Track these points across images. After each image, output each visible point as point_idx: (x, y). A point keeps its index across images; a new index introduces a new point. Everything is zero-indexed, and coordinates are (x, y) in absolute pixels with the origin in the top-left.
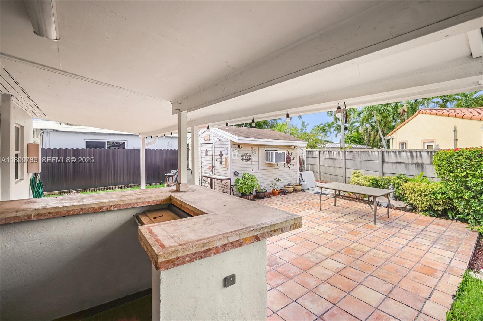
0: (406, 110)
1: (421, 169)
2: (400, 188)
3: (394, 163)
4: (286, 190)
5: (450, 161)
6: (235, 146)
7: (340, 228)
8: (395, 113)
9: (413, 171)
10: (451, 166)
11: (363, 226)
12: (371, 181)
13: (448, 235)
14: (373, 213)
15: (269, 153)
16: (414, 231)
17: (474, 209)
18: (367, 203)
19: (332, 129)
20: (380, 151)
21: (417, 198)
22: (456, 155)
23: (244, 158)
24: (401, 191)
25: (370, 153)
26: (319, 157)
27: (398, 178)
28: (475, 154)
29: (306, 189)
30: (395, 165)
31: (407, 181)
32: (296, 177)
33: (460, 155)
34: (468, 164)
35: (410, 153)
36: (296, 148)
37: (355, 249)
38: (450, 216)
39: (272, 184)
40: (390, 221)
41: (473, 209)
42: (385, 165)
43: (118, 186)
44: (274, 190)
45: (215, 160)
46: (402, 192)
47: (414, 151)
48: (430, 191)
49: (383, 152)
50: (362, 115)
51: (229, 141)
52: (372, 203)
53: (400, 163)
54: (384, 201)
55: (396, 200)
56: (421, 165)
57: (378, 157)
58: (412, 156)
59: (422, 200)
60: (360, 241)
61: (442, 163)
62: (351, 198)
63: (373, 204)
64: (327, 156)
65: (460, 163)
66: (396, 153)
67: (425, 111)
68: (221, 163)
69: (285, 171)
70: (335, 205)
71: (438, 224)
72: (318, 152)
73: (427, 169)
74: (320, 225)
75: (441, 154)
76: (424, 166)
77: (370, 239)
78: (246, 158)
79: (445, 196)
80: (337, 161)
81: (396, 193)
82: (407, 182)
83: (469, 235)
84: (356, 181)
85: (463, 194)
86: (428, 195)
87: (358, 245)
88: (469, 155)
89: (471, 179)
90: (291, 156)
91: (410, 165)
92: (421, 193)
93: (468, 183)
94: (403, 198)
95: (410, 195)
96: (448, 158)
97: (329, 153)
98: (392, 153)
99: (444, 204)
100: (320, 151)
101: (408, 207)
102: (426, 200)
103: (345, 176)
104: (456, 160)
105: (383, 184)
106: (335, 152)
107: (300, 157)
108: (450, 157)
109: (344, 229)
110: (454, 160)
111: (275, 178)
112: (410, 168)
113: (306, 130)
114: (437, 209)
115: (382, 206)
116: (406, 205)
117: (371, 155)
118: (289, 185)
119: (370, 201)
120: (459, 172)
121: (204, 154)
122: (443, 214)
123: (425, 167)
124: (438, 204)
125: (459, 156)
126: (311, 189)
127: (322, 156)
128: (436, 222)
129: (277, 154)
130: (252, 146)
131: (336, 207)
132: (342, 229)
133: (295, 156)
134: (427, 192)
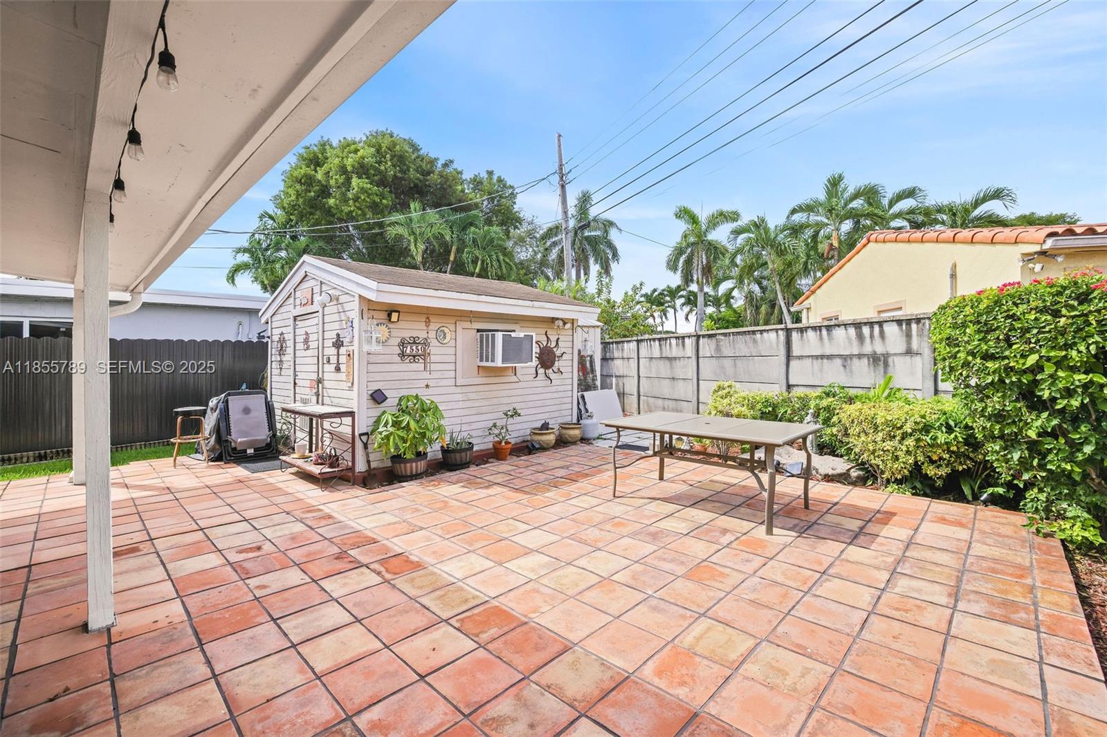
0: (836, 244)
1: (881, 368)
2: (835, 419)
3: (817, 357)
4: (536, 441)
5: (986, 324)
6: (376, 314)
7: (660, 559)
8: (812, 253)
9: (863, 375)
10: (989, 340)
11: (734, 545)
12: (759, 406)
13: (983, 558)
14: (765, 495)
15: (487, 336)
16: (884, 548)
17: (1054, 468)
18: (747, 469)
19: (679, 302)
20: (782, 329)
21: (880, 445)
22: (1007, 302)
23: (408, 351)
24: (834, 430)
25: (758, 336)
26: (636, 357)
27: (828, 395)
28: (1068, 292)
29: (596, 435)
30: (817, 363)
31: (851, 400)
32: (569, 406)
33: (1019, 302)
34: (1044, 327)
35: (856, 328)
36: (568, 326)
37: (699, 650)
38: (967, 491)
39: (495, 425)
40: (813, 518)
41: (1050, 471)
42: (793, 363)
43: (31, 453)
44: (500, 442)
45: (325, 362)
46: (839, 431)
47: (865, 324)
48: (915, 423)
49: (788, 331)
50: (738, 260)
51: (357, 298)
52: (762, 465)
53: (830, 357)
54: (793, 459)
55: (821, 455)
56: (882, 358)
57: (778, 346)
58: (860, 337)
59: (896, 449)
60: (719, 611)
61: (961, 334)
62: (703, 456)
63: (764, 469)
64: (657, 353)
65: (1020, 326)
66: (820, 331)
67: (882, 236)
68: (338, 369)
69: (538, 390)
70: (661, 478)
71: (943, 520)
72: (635, 343)
73: (897, 367)
74: (599, 549)
75: (956, 306)
76: (890, 360)
77: (752, 597)
78: (412, 351)
79: (956, 436)
80: (677, 364)
81: (821, 437)
82: (851, 404)
83: (1040, 549)
84: (720, 408)
85: (1021, 424)
86: (911, 435)
87: (709, 629)
88: (1049, 299)
89: (1051, 376)
90: (555, 350)
91: (855, 361)
92: (894, 430)
93: (1043, 387)
94: (841, 447)
95: (863, 439)
96: (980, 315)
97: (660, 345)
98: (811, 333)
99: (953, 459)
100: (638, 341)
101: (854, 474)
102: (904, 448)
103: (698, 399)
104: (1008, 317)
105: (789, 412)
106: (674, 341)
107: (579, 351)
108: (989, 310)
109: (672, 561)
110: (1003, 320)
111: (506, 408)
112: (854, 367)
113: (609, 292)
114: (933, 473)
115: (788, 474)
116: (849, 467)
117: (759, 341)
118: (545, 426)
119: (756, 461)
120: (1015, 356)
121: (300, 346)
122: (949, 489)
123: (894, 363)
124: (935, 458)
125: (1016, 304)
126: (608, 436)
127: (643, 352)
128: (936, 513)
129: (507, 341)
130: (427, 314)
131: (663, 484)
132: (664, 560)
133: (568, 347)
134: (908, 425)
